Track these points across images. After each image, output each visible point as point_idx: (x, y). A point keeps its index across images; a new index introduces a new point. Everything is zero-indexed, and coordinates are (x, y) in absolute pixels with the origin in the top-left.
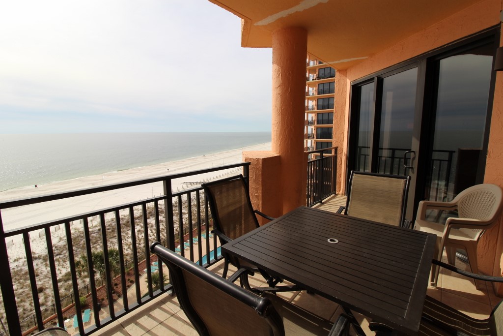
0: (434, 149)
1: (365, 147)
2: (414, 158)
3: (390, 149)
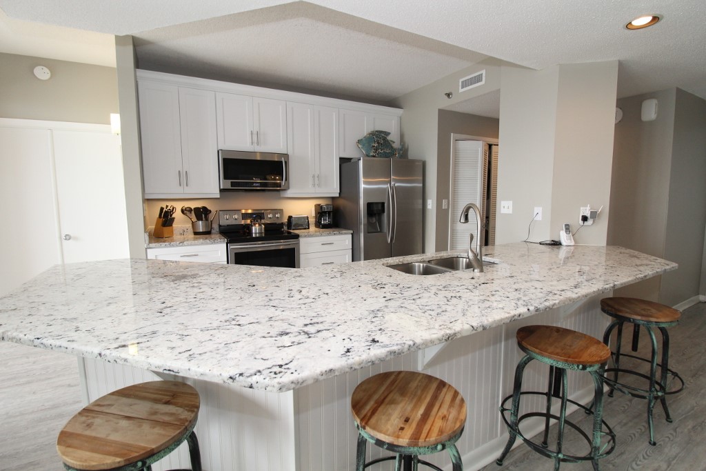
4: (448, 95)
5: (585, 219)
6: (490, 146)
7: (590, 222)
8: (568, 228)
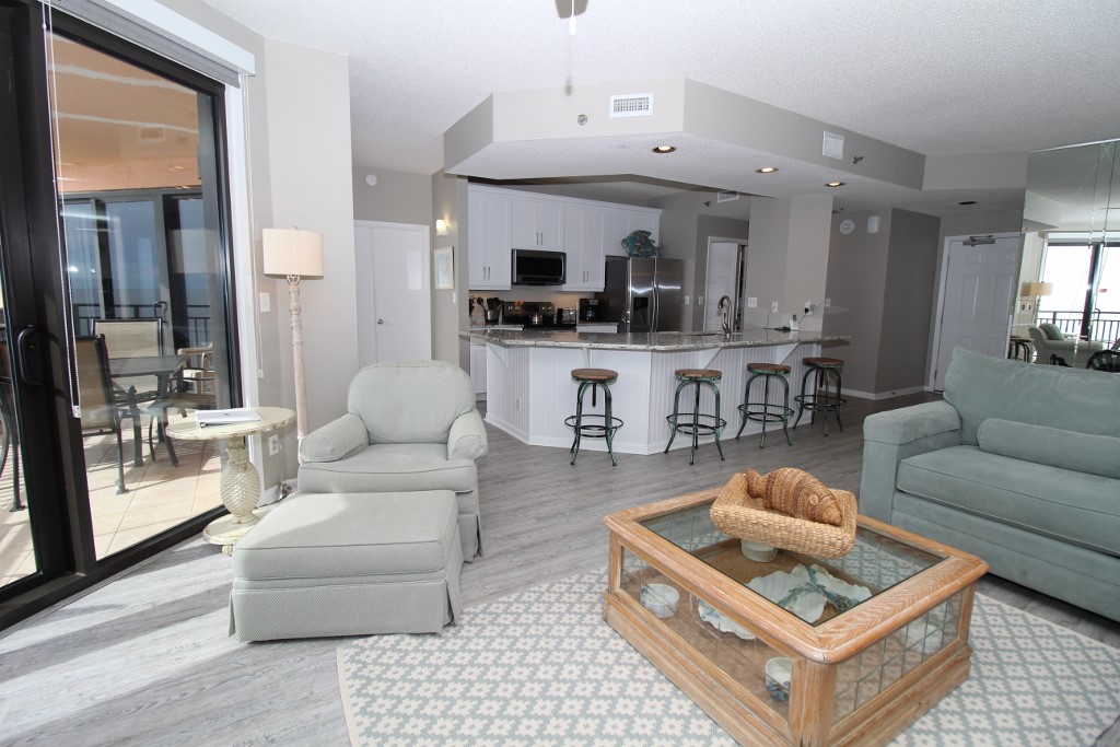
0: (189, 303)
1: (85, 305)
2: (166, 309)
3: (130, 306)
4: (707, 204)
5: (807, 310)
6: (743, 246)
7: (810, 313)
8: (795, 318)
